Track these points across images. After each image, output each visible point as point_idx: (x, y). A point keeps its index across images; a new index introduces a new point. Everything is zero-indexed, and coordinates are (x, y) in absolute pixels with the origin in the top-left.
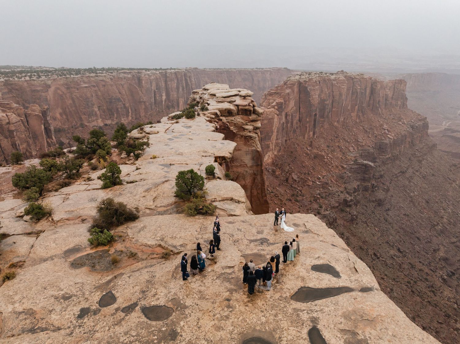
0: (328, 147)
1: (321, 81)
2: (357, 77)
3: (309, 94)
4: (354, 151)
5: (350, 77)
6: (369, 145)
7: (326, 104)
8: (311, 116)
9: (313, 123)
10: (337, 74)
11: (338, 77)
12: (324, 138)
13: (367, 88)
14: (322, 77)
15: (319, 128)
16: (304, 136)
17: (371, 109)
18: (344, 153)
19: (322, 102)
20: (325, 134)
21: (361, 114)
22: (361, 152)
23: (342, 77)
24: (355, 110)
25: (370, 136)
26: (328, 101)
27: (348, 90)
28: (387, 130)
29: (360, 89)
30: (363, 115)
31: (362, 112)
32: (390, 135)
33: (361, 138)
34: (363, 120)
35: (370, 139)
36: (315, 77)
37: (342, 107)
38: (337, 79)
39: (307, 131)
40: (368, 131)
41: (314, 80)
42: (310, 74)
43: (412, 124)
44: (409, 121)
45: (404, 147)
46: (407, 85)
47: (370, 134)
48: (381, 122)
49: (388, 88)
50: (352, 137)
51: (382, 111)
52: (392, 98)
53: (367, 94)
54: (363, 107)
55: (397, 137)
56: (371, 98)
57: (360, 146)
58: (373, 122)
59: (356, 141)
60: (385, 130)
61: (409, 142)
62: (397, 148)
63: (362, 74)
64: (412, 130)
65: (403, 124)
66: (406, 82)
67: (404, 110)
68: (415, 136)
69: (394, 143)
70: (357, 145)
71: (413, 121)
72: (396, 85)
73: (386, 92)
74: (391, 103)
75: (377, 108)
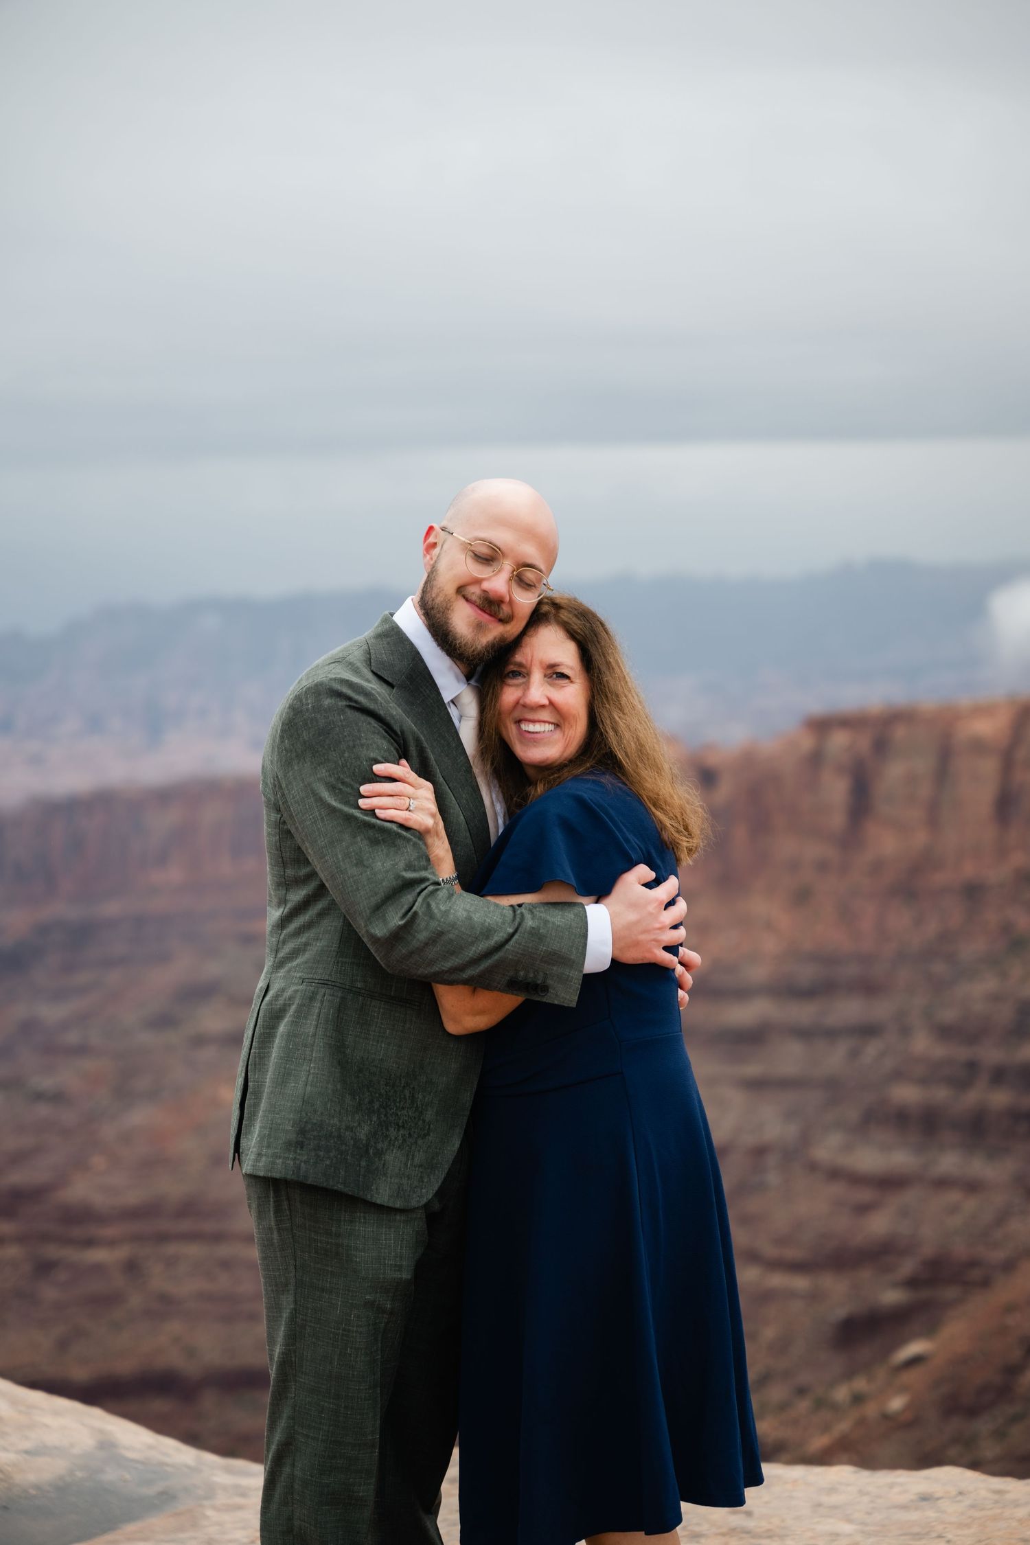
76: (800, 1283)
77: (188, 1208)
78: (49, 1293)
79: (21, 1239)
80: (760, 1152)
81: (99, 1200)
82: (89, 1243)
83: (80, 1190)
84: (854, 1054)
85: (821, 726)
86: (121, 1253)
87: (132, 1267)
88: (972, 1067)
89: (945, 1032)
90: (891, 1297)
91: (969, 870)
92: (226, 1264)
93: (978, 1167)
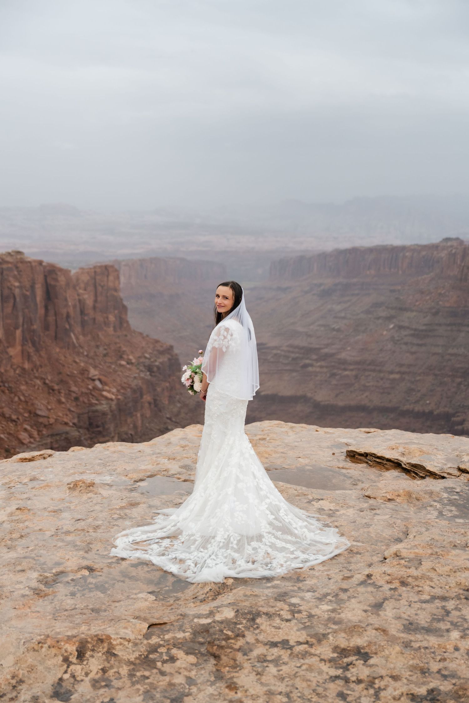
2: (9, 259)
4: (32, 440)
6: (65, 420)
13: (37, 286)
17: (54, 334)
18: (7, 451)
21: (31, 350)
22: (49, 440)
24: (15, 339)
25: (63, 400)
28: (100, 380)
29: (21, 287)
30: (37, 351)
31: (34, 344)
32: (109, 392)
33: (42, 407)
34: (38, 363)
35: (63, 406)
40: (56, 387)
43: (147, 362)
44: (140, 357)
45: (142, 415)
46: (122, 279)
47: (63, 395)
48: (82, 364)
49: (82, 285)
50: (21, 407)
51: (77, 339)
52: (94, 308)
53: (38, 299)
54: (34, 331)
55: (123, 394)
56: (49, 308)
57: (45, 426)
58: (64, 366)
59: (32, 415)
60: (94, 380)
61: (150, 403)
62: (129, 420)
63: (19, 253)
64: (151, 375)
65: (128, 363)
66: (116, 271)
67: (125, 333)
68: (159, 389)
69: (120, 410)
70: (37, 425)
71: (147, 355)
72: (98, 278)
73: (78, 295)
74: (94, 319)
75: (67, 332)
77: (372, 363)
78: (334, 382)
79: (327, 367)
81: (348, 358)
82: (345, 370)
83: (343, 355)
86: (354, 373)
87: (356, 377)
92: (382, 379)
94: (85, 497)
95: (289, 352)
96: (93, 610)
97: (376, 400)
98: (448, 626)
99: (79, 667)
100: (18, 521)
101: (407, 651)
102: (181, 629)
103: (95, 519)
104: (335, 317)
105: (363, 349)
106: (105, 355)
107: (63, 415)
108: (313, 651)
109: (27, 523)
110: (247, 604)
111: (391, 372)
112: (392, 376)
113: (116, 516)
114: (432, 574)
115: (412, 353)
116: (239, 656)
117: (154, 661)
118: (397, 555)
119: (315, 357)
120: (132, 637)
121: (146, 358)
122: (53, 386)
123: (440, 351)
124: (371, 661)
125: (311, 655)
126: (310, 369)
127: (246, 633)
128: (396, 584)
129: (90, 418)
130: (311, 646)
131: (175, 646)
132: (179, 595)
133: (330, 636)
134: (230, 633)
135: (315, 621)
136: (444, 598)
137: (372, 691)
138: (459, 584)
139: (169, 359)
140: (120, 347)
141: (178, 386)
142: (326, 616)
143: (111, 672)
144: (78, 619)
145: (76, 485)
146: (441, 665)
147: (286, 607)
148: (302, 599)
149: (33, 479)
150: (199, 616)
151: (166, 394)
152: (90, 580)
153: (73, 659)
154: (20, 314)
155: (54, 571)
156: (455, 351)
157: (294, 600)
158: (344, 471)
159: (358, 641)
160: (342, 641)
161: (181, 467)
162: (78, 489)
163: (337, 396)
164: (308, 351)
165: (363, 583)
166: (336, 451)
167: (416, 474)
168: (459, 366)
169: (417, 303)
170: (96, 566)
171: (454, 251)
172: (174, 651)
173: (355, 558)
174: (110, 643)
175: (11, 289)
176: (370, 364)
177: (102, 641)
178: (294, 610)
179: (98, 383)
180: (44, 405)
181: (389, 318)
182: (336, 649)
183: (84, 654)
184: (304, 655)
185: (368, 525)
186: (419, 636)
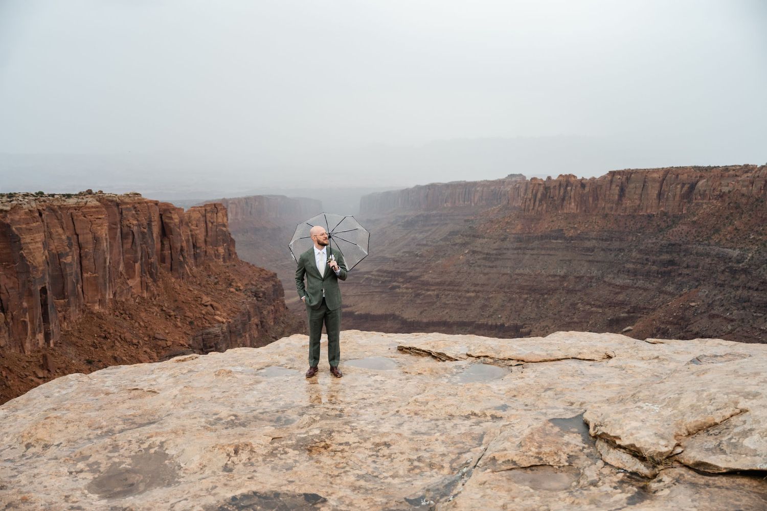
0: (89, 362)
1: (43, 212)
2: (127, 200)
3: (19, 240)
5: (112, 201)
6: (181, 342)
7: (65, 263)
8: (31, 294)
9: (39, 310)
10: (81, 194)
11: (85, 200)
12: (74, 344)
13: (153, 224)
14: (44, 201)
15: (57, 322)
16: (22, 346)
17: (170, 266)
19: (55, 259)
20: (76, 334)
21: (149, 281)
23: (93, 202)
24: (134, 271)
25: (179, 324)
26: (68, 256)
27: (111, 229)
28: (211, 305)
29: (139, 225)
30: (155, 281)
31: (151, 275)
32: (220, 316)
33: (161, 331)
34: (156, 292)
35: (180, 329)
36: (27, 202)
37: (105, 267)
38: (82, 204)
39: (29, 332)
40: (172, 313)
41: (24, 207)
42: (11, 196)
43: (254, 289)
44: (246, 285)
45: (249, 335)
46: (230, 215)
47: (179, 320)
48: (196, 292)
49: (194, 222)
50: (141, 332)
51: (191, 269)
52: (206, 241)
53: (155, 235)
54: (151, 264)
55: (233, 317)
56: (165, 243)
57: (163, 348)
58: (179, 294)
59: (151, 339)
60: (206, 306)
61: (257, 325)
62: (239, 340)
63: (137, 194)
64: (258, 300)
65: (237, 290)
66: (224, 209)
67: (233, 263)
68: (265, 313)
69: (230, 332)
70: (156, 347)
71: (254, 283)
72: (209, 215)
73: (191, 231)
74: (206, 252)
75: (181, 264)
76: (600, 310)
77: (451, 283)
78: (419, 301)
79: (412, 289)
80: (593, 277)
81: (430, 280)
82: (428, 290)
83: (426, 278)
84: (615, 256)
85: (613, 174)
86: (435, 293)
87: (437, 296)
88: (647, 259)
89: (640, 251)
90: (622, 315)
91: (648, 211)
92: (460, 297)
93: (647, 285)
94: (226, 379)
95: (379, 276)
96: (240, 434)
97: (455, 317)
98: (436, 431)
99: (236, 458)
100: (186, 394)
101: (411, 442)
102: (290, 439)
103: (235, 391)
104: (417, 245)
105: (442, 272)
106: (216, 284)
107: (179, 338)
108: (361, 445)
109: (192, 395)
110: (327, 427)
111: (468, 292)
112: (468, 295)
113: (247, 389)
114: (433, 409)
115: (485, 274)
116: (323, 450)
117: (276, 454)
118: (416, 401)
119: (401, 280)
120: (264, 443)
121: (252, 284)
122: (169, 312)
123: (509, 272)
124: (391, 447)
125: (360, 447)
126: (398, 290)
127: (326, 440)
128: (412, 414)
129: (203, 340)
130: (361, 443)
131: (287, 447)
132: (289, 426)
133: (372, 439)
134: (317, 440)
135: (364, 433)
136: (437, 420)
137: (389, 459)
138: (446, 413)
139: (273, 285)
140: (229, 276)
141: (282, 309)
142: (371, 430)
143: (253, 460)
144: (232, 438)
145: (220, 372)
146: (427, 447)
147: (349, 427)
148: (358, 424)
149: (190, 371)
150: (300, 434)
151: (271, 316)
152: (236, 421)
153: (233, 455)
154: (139, 249)
155: (214, 417)
156: (521, 271)
157: (353, 424)
158: (394, 359)
159: (385, 439)
160: (377, 440)
161: (287, 360)
162: (221, 375)
163: (421, 313)
164: (395, 274)
165: (393, 415)
166: (392, 347)
167: (440, 359)
168: (525, 284)
169: (488, 231)
170: (238, 414)
171: (517, 186)
172: (287, 449)
173: (392, 405)
174: (252, 447)
175: (130, 227)
176: (449, 285)
177: (247, 445)
178: (353, 428)
179: (209, 308)
180: (162, 329)
181: (464, 245)
182: (373, 444)
183: (238, 452)
184: (357, 447)
185: (403, 387)
186: (419, 436)
